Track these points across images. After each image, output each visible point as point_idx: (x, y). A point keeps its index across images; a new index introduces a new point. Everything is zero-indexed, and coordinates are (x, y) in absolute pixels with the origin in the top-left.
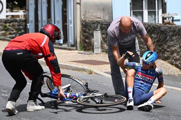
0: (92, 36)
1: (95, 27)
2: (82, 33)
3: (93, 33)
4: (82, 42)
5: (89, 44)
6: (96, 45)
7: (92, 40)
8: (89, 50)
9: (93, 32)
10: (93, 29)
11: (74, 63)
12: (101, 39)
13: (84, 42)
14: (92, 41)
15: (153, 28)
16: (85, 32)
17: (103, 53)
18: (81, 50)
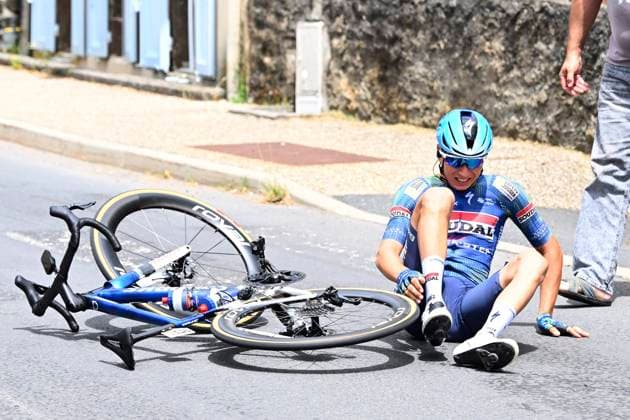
0: (290, 43)
1: (305, 6)
2: (246, 29)
3: (293, 31)
4: (248, 66)
5: (276, 77)
6: (303, 82)
7: (290, 57)
8: (275, 100)
9: (292, 26)
10: (295, 13)
11: (211, 155)
12: (324, 55)
13: (254, 65)
14: (289, 64)
15: (540, 16)
16: (260, 24)
17: (334, 112)
18: (244, 98)
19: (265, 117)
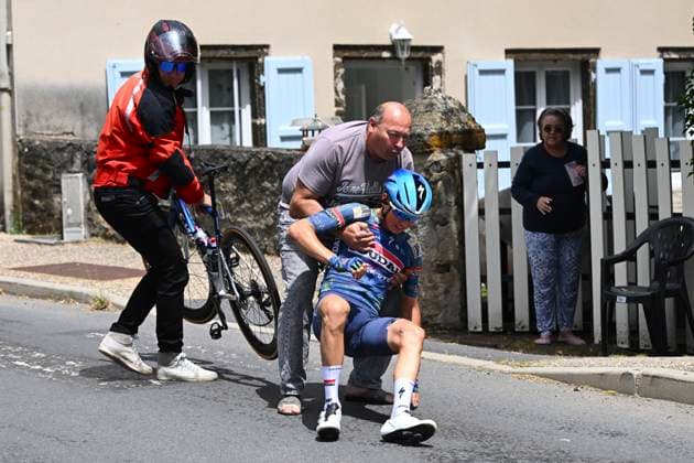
0: (56, 189)
1: (66, 162)
2: (18, 180)
3: (59, 180)
4: (20, 207)
5: (45, 214)
6: (68, 217)
7: (57, 199)
8: (45, 231)
9: (57, 176)
10: (59, 167)
12: (85, 196)
13: (26, 206)
14: (56, 204)
15: (266, 163)
16: (30, 176)
17: (95, 238)
18: (19, 231)
19: (46, 244)
